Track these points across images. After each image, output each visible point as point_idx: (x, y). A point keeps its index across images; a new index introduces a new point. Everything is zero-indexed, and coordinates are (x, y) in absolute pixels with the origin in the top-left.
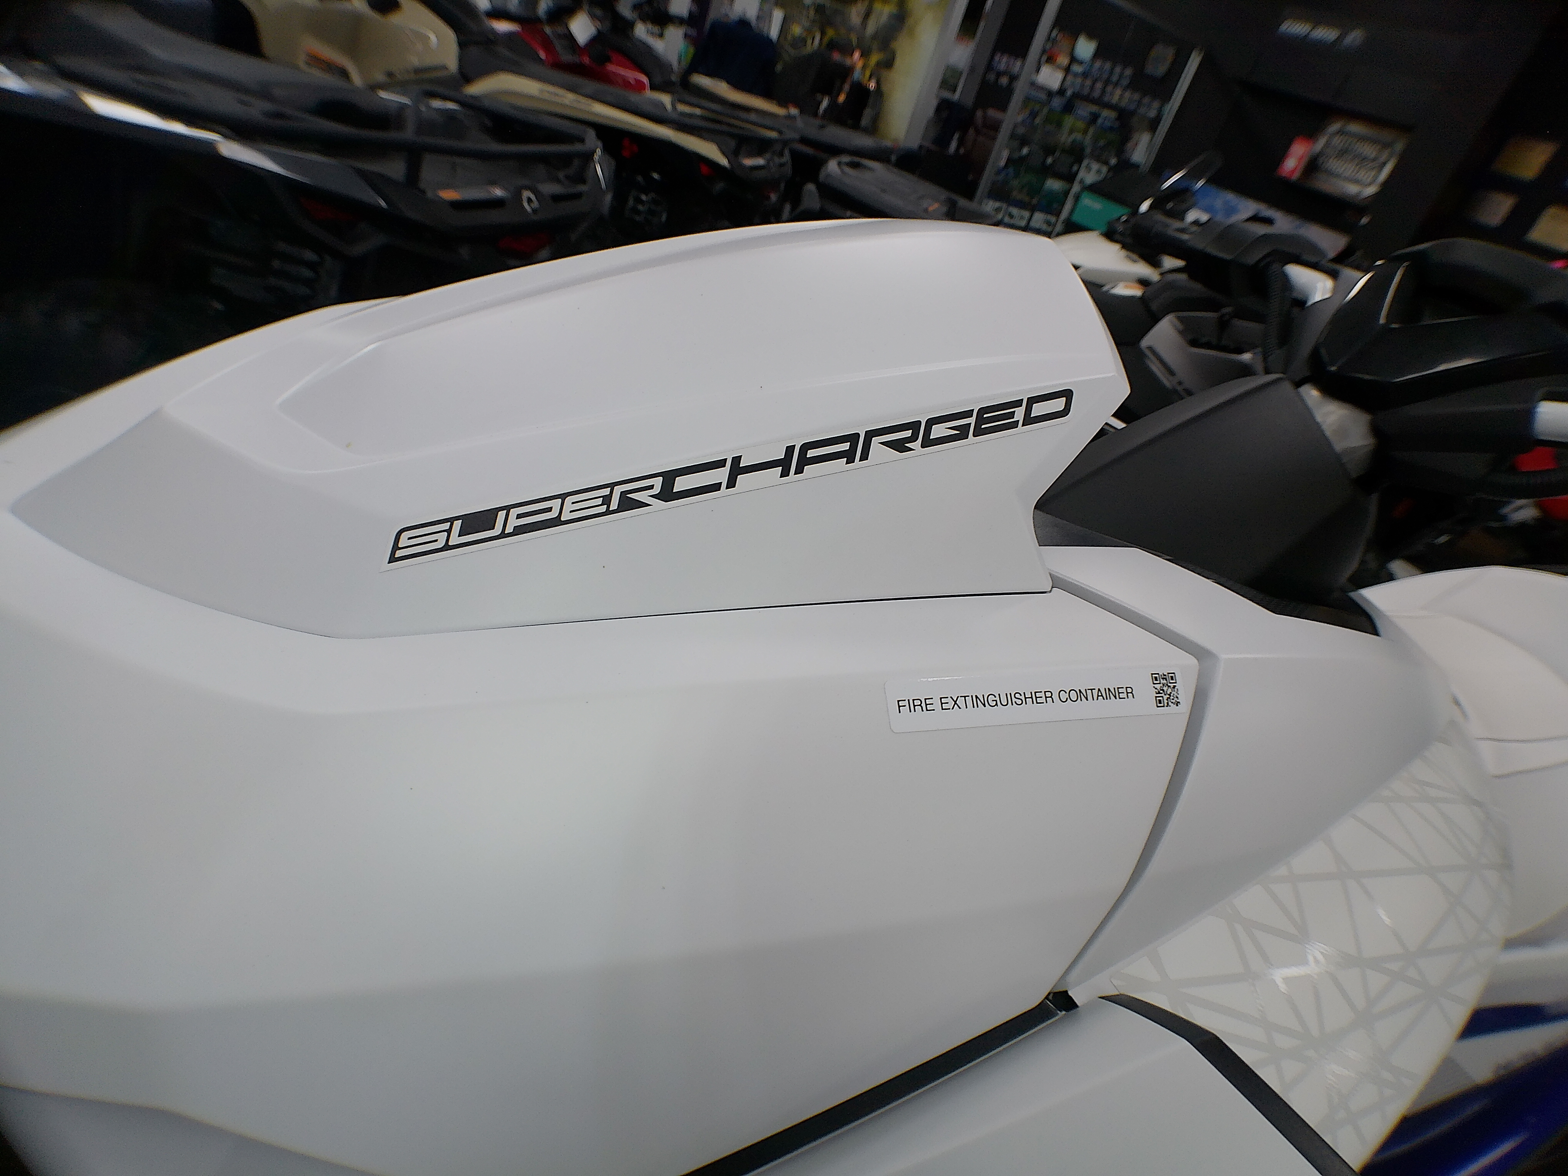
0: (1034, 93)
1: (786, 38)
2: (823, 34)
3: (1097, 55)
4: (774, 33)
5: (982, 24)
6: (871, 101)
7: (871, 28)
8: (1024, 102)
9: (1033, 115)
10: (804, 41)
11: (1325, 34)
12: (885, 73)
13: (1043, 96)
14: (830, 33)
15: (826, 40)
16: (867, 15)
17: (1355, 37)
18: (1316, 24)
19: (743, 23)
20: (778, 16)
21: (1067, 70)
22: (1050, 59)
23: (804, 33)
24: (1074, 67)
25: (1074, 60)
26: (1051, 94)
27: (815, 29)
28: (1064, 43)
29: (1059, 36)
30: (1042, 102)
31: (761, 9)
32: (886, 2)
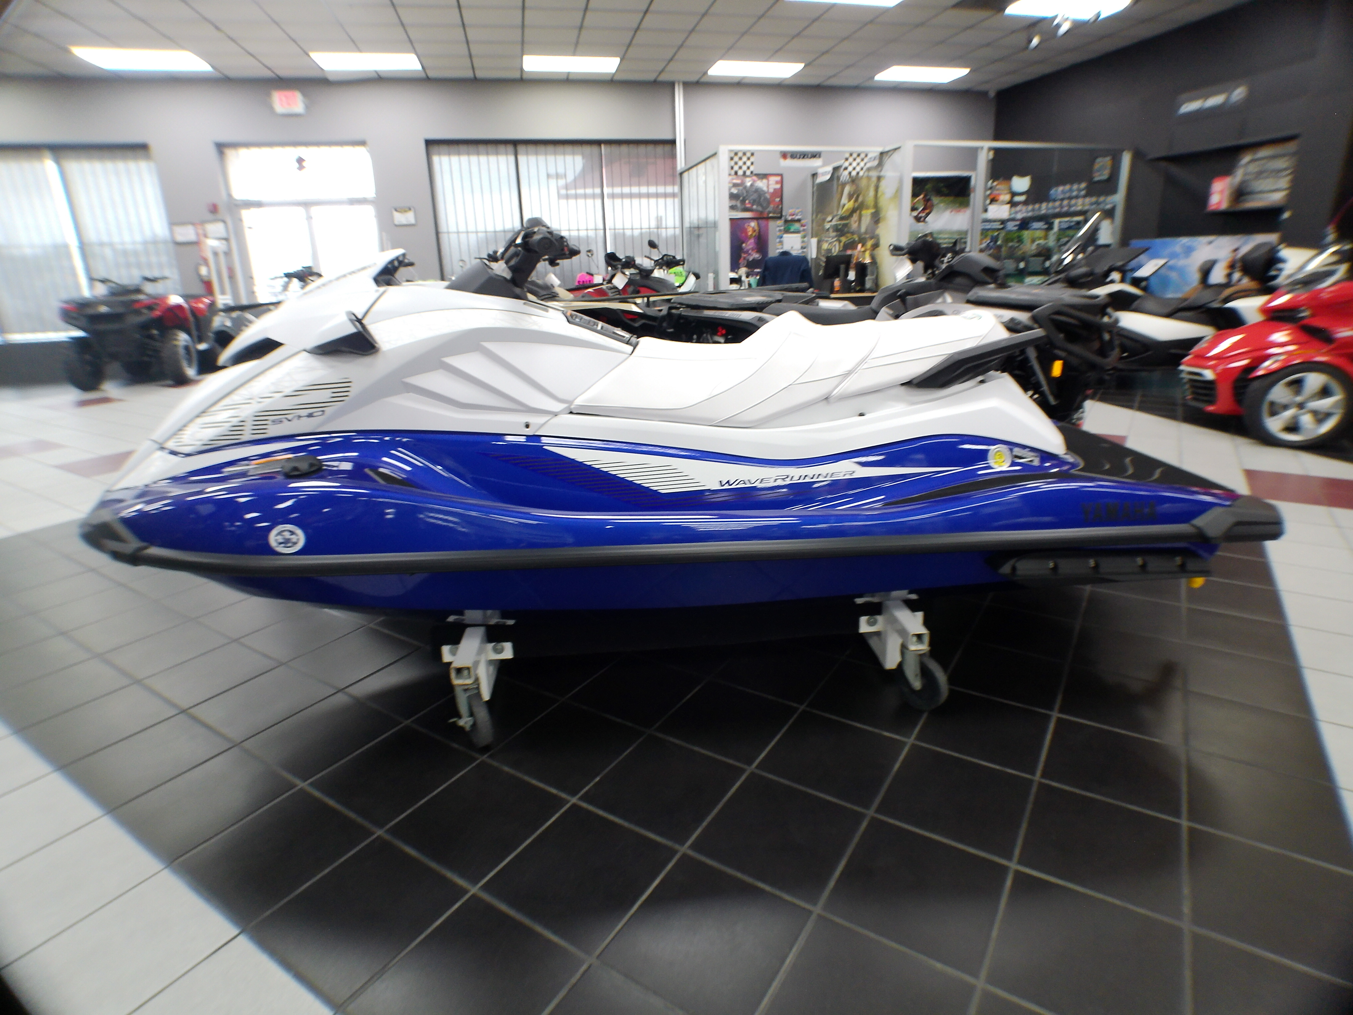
0: (988, 226)
1: (821, 253)
2: (840, 242)
3: (1033, 185)
6: (869, 270)
7: (863, 228)
8: (982, 234)
9: (995, 239)
11: (1215, 100)
12: (876, 252)
13: (997, 225)
15: (842, 244)
17: (1239, 93)
18: (1206, 97)
19: (783, 254)
20: (814, 244)
21: (1012, 204)
22: (993, 201)
23: (830, 246)
24: (1017, 199)
25: (1014, 194)
26: (1003, 222)
27: (836, 241)
28: (1000, 186)
29: (995, 183)
30: (998, 229)
31: (803, 242)
32: (867, 208)
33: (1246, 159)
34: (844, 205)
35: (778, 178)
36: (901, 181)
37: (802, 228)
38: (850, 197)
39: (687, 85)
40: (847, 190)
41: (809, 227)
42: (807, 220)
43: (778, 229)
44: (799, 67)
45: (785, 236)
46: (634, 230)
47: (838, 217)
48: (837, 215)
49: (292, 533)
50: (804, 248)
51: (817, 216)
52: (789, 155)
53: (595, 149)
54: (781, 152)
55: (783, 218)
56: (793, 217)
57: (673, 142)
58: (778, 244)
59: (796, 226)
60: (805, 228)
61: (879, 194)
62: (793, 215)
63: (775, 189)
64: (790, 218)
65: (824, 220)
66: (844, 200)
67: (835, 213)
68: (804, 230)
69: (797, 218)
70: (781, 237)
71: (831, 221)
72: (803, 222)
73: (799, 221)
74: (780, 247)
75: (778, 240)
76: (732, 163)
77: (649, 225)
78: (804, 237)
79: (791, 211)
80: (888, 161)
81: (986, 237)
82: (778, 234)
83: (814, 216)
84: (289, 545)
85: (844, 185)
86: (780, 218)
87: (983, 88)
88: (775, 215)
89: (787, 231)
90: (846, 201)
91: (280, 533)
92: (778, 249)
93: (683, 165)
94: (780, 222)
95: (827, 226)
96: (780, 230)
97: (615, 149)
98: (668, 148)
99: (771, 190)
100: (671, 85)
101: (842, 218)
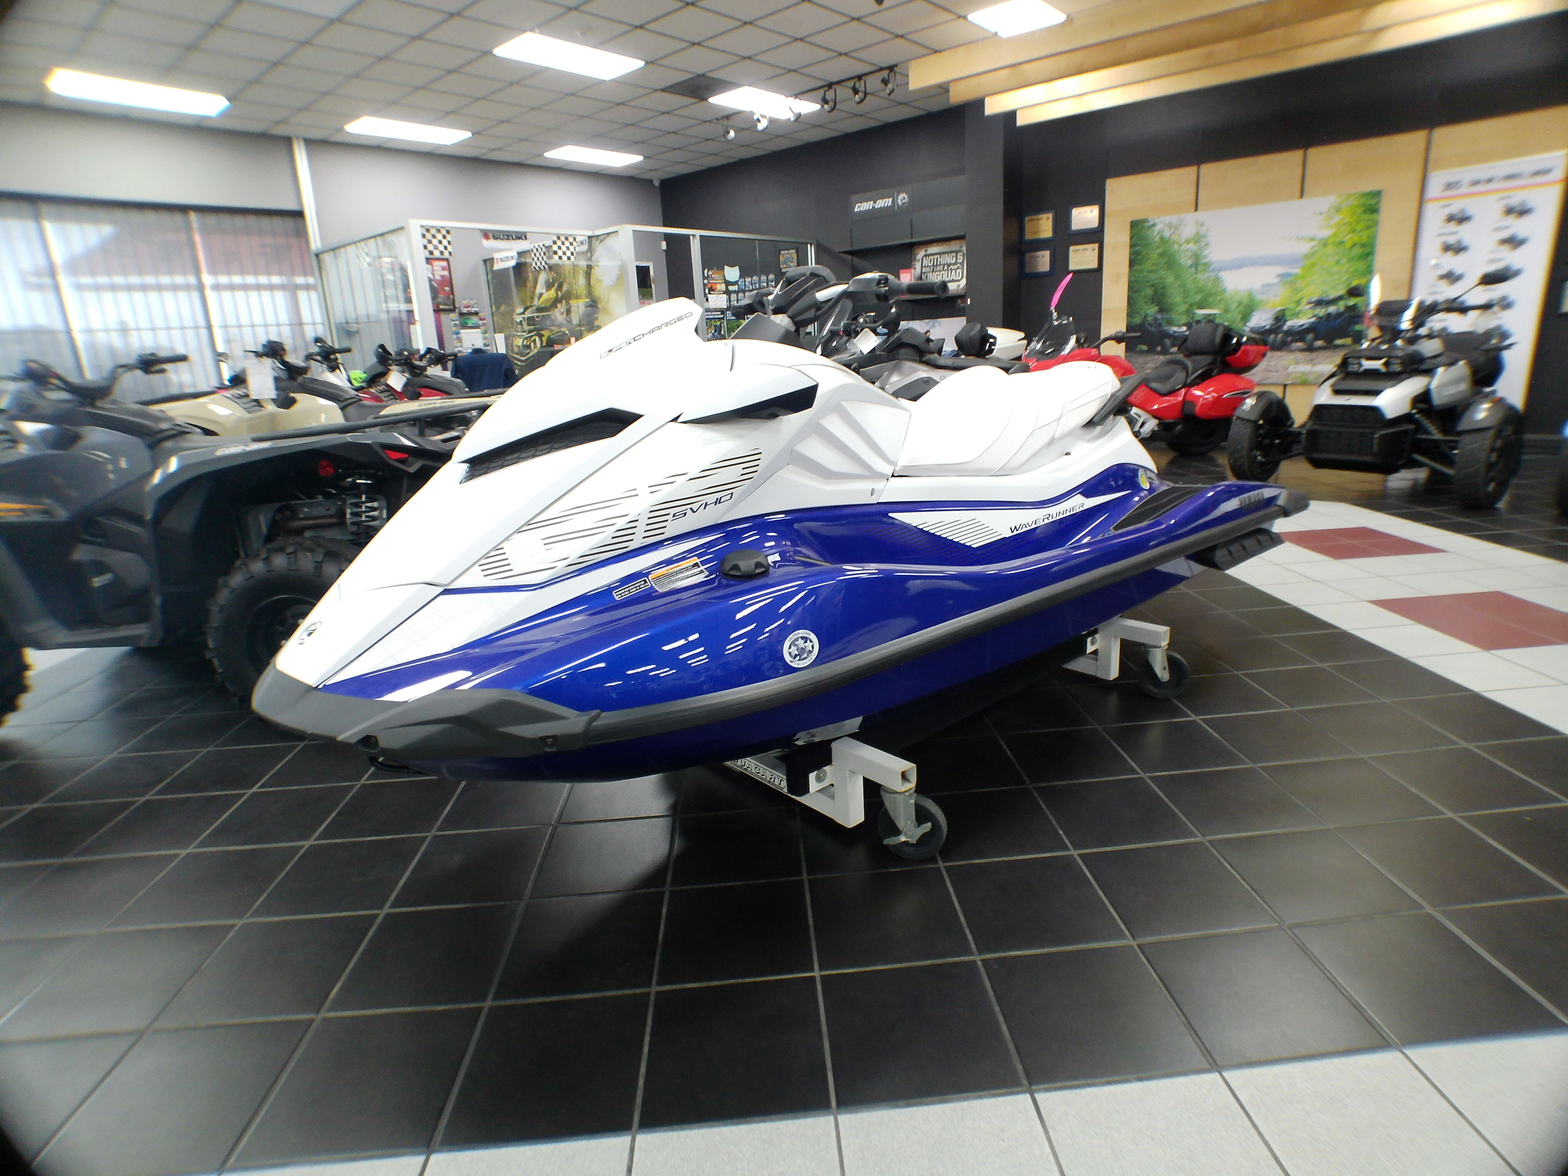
0: (711, 316)
1: (513, 351)
2: (541, 336)
3: (742, 275)
4: (502, 350)
5: (653, 286)
7: (575, 320)
8: (707, 324)
9: (718, 329)
10: (528, 347)
11: (886, 202)
13: (718, 315)
14: (546, 333)
15: (544, 339)
16: (568, 311)
17: (903, 198)
18: (875, 199)
19: (477, 351)
20: (500, 338)
21: (728, 292)
22: (711, 290)
23: (525, 341)
24: (731, 288)
25: (728, 283)
26: (723, 311)
27: (535, 335)
28: (716, 276)
29: (710, 273)
30: (720, 319)
31: (485, 338)
32: (577, 297)
33: (921, 254)
34: (541, 295)
35: (444, 264)
36: (623, 268)
37: (481, 322)
38: (549, 286)
39: (311, 143)
40: (542, 277)
41: (489, 321)
42: (486, 313)
43: (453, 323)
44: (465, 135)
45: (462, 331)
46: (257, 328)
47: (534, 308)
48: (531, 306)
49: (805, 639)
50: (488, 346)
51: (498, 308)
52: (491, 235)
53: (178, 218)
54: (481, 230)
55: (457, 310)
56: (469, 309)
57: (299, 215)
58: (455, 341)
59: (474, 320)
60: (485, 321)
61: (593, 282)
62: (469, 307)
63: (442, 276)
64: (465, 310)
65: (512, 312)
66: (540, 288)
67: (528, 305)
68: (484, 324)
69: (473, 310)
70: (458, 333)
71: (523, 313)
72: (481, 315)
73: (476, 313)
74: (458, 344)
75: (455, 336)
76: (425, 242)
77: (277, 319)
78: (486, 332)
79: (465, 302)
80: (599, 246)
81: (710, 327)
82: (454, 329)
83: (494, 308)
84: (805, 655)
85: (537, 272)
86: (453, 310)
87: (647, 176)
88: (447, 307)
89: (465, 326)
90: (544, 291)
91: (793, 643)
92: (457, 347)
93: (319, 245)
94: (454, 316)
95: (518, 319)
96: (455, 325)
97: (211, 220)
98: (289, 223)
99: (438, 277)
100: (287, 142)
101: (539, 310)
